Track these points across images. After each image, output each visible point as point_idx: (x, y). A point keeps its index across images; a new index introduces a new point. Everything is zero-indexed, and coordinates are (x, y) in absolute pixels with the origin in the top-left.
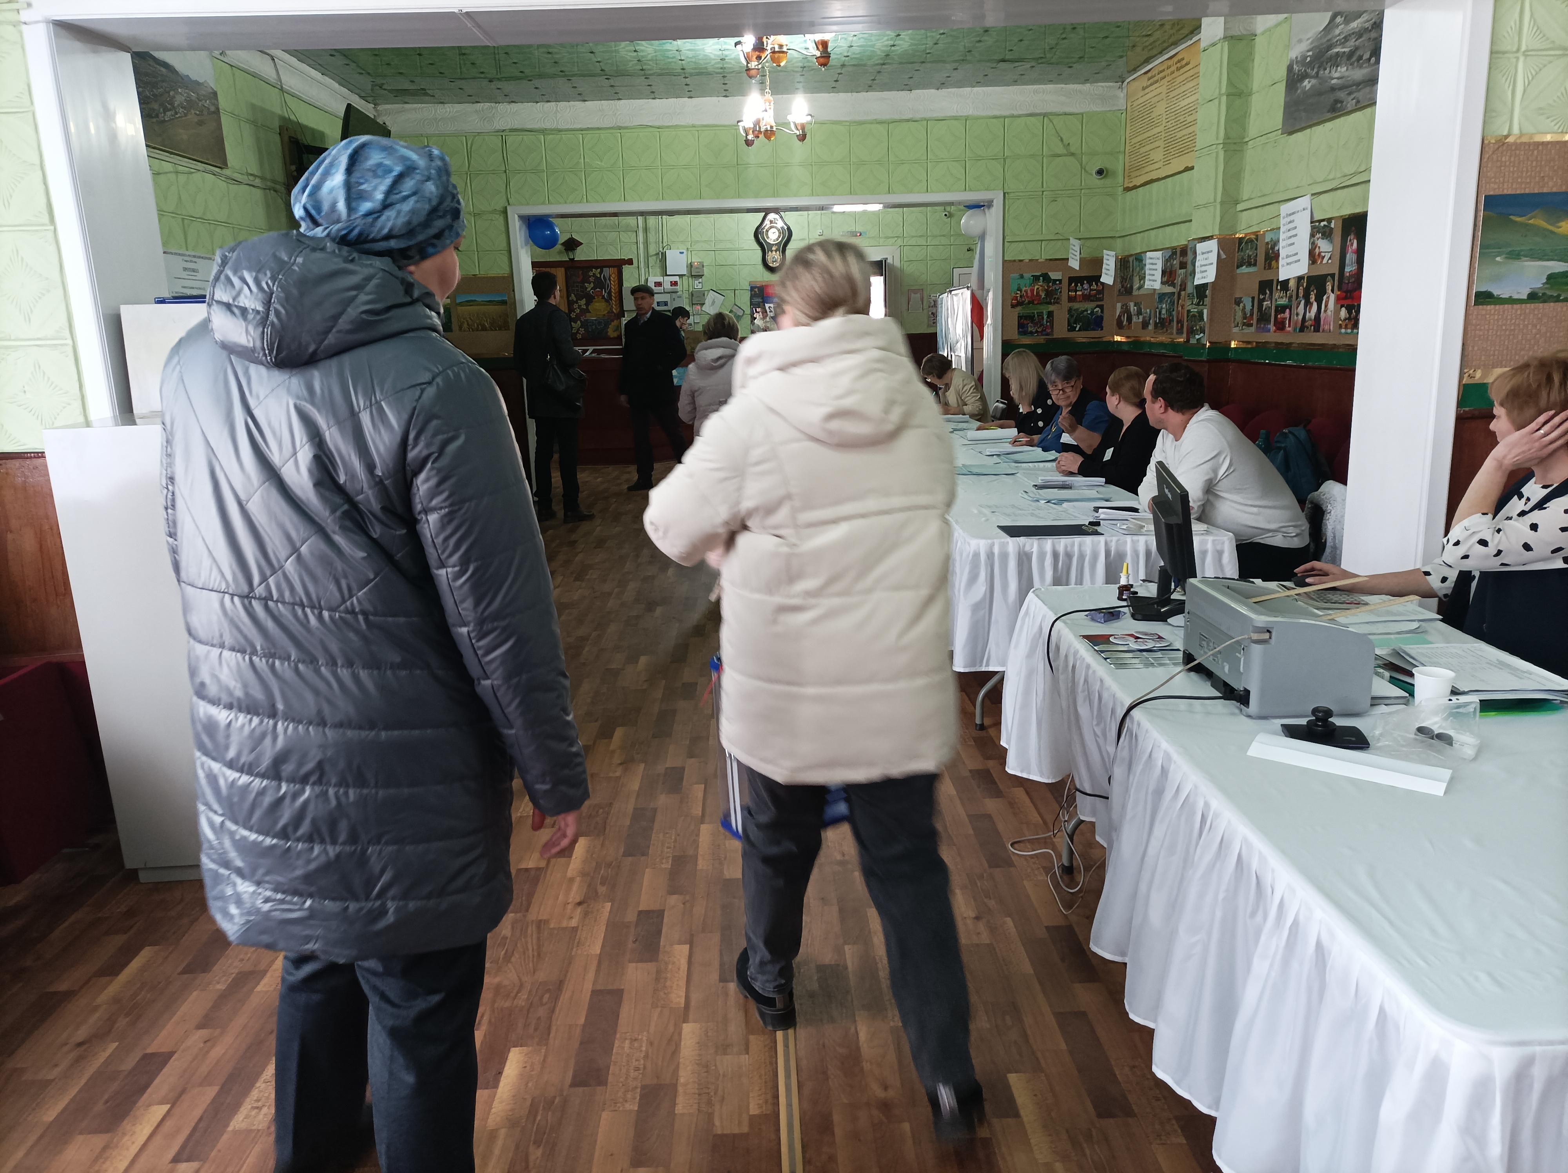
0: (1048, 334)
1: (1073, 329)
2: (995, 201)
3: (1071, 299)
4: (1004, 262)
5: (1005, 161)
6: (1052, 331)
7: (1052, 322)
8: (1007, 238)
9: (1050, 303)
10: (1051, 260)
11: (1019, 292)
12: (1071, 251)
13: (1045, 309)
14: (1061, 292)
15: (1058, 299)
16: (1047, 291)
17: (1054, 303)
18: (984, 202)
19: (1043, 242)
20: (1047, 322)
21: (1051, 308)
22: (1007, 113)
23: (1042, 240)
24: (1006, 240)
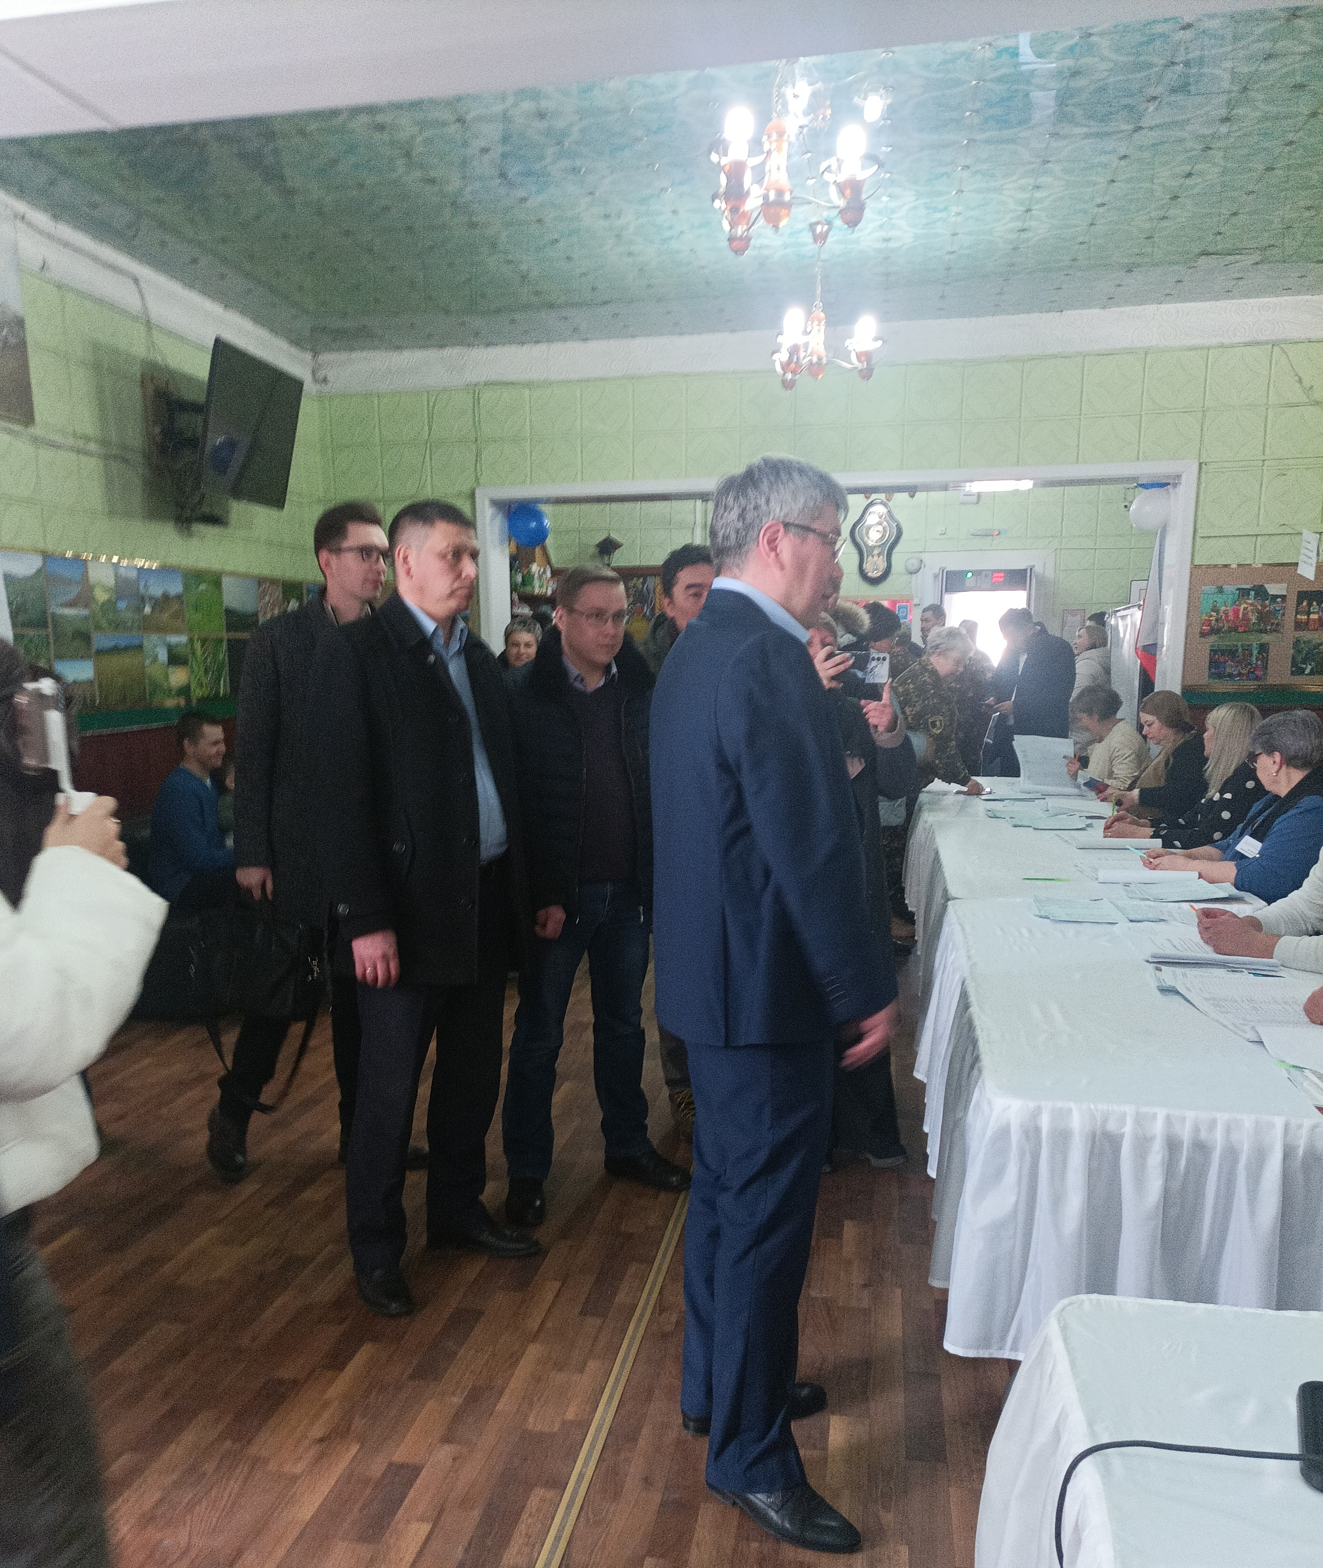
0: (1257, 678)
1: (1301, 672)
2: (1184, 476)
3: (1299, 626)
4: (1195, 567)
5: (1204, 416)
6: (1265, 674)
7: (1265, 661)
8: (1199, 531)
9: (1265, 631)
10: (1270, 565)
11: (1214, 614)
12: (1303, 551)
13: (1255, 639)
14: (1283, 615)
15: (1278, 624)
16: (1260, 613)
17: (1271, 631)
18: (1168, 477)
19: (1259, 538)
20: (1257, 659)
21: (1266, 638)
22: (1214, 341)
23: (1257, 535)
24: (1199, 535)
